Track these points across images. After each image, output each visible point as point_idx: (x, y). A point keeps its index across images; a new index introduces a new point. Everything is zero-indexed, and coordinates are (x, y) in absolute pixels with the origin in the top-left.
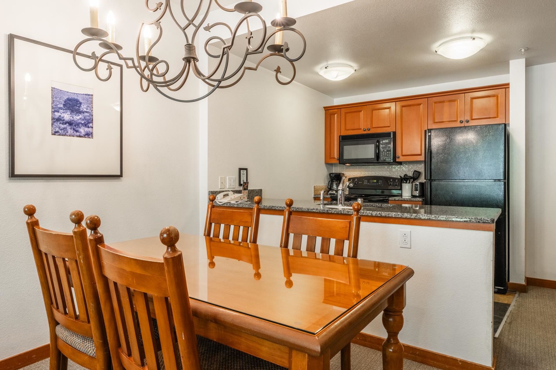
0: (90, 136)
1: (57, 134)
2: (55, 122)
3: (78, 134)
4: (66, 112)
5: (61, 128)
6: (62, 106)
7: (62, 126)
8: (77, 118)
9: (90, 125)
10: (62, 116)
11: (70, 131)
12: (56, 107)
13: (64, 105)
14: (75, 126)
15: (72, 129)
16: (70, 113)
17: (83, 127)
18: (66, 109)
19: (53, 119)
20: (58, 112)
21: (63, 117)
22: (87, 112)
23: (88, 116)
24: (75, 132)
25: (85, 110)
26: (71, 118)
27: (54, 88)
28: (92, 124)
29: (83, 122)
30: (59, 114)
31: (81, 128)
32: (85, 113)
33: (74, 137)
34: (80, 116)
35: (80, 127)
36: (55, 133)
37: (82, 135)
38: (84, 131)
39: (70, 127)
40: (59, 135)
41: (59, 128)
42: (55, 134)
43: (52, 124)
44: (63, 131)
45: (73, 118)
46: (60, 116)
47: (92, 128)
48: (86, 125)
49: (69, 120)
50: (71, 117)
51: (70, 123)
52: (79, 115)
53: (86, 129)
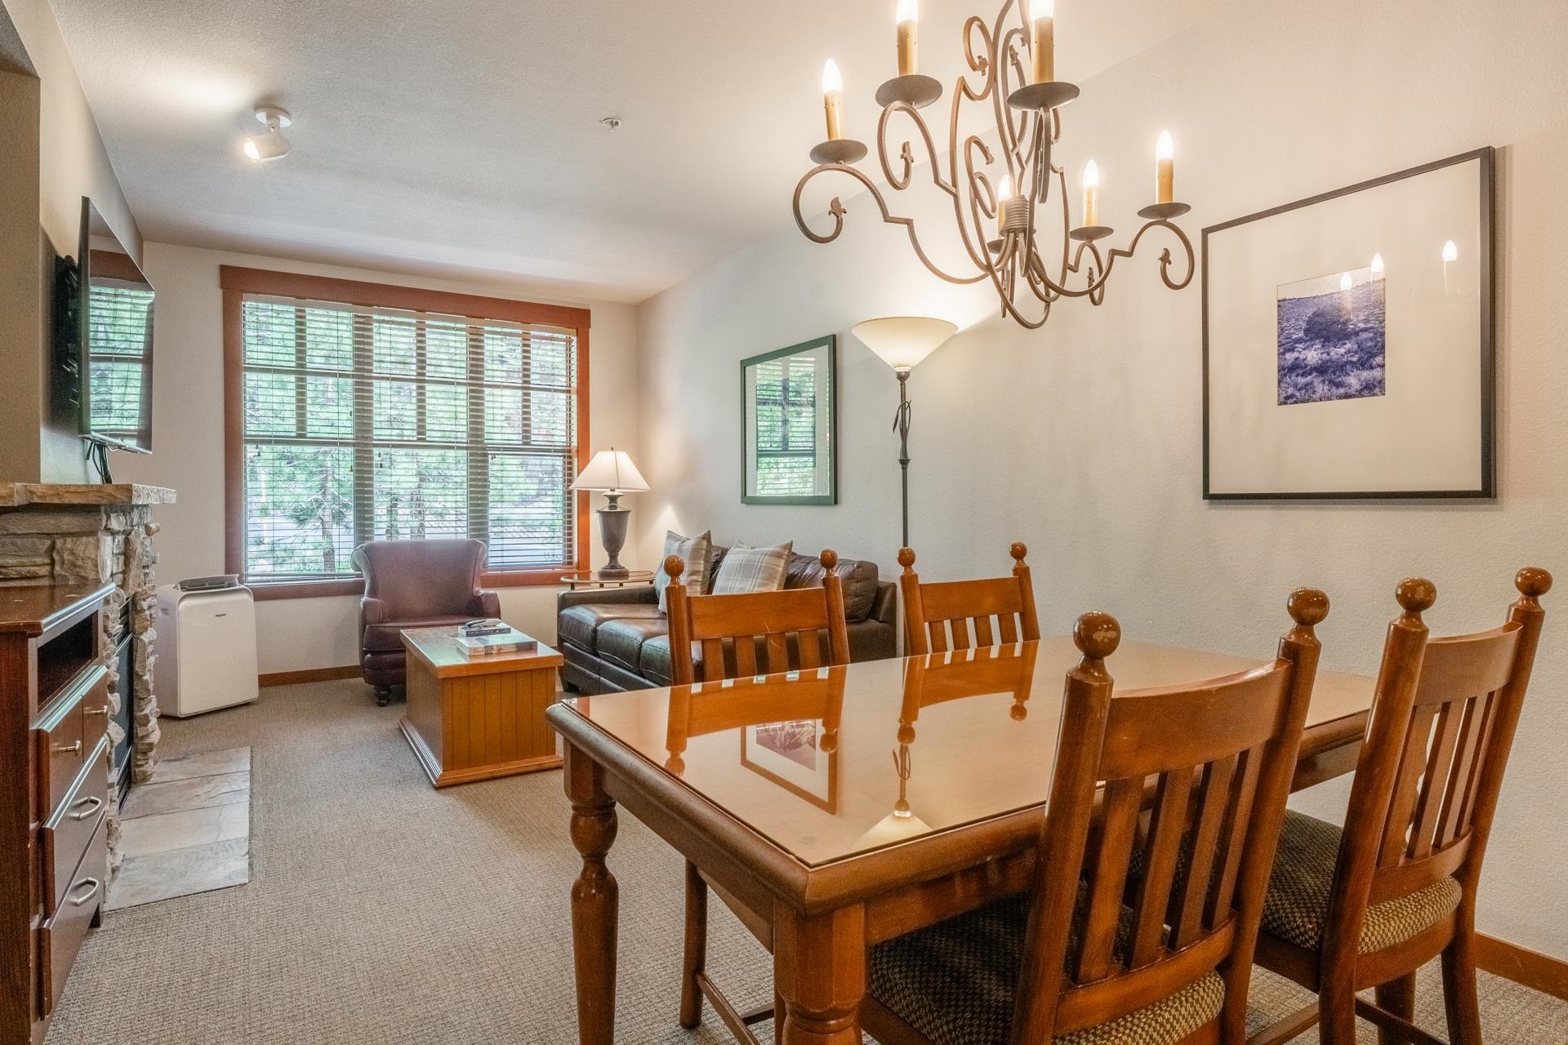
0: (1377, 390)
1: (1289, 401)
2: (1285, 375)
3: (1342, 391)
4: (1312, 346)
5: (1299, 386)
6: (1301, 334)
7: (1302, 381)
8: (1339, 352)
9: (1378, 360)
10: (1302, 357)
11: (1321, 388)
12: (1289, 340)
13: (1307, 331)
14: (1334, 372)
15: (1327, 383)
16: (1320, 346)
17: (1355, 370)
18: (1311, 339)
19: (1281, 369)
20: (1292, 350)
21: (1304, 360)
22: (1365, 330)
23: (1371, 339)
24: (1334, 389)
25: (1362, 325)
26: (1325, 355)
27: (1284, 300)
28: (1381, 358)
29: (1355, 359)
30: (1296, 355)
31: (1349, 375)
32: (1361, 333)
33: (1331, 400)
34: (1348, 345)
35: (1347, 373)
36: (1285, 400)
37: (1352, 391)
38: (1359, 380)
39: (1321, 379)
40: (1296, 402)
41: (1295, 386)
42: (1285, 403)
43: (1279, 382)
44: (1303, 392)
45: (1329, 355)
46: (1297, 358)
47: (1383, 366)
48: (1363, 364)
49: (1320, 362)
50: (1323, 353)
51: (1321, 369)
52: (1345, 344)
53: (1366, 375)
